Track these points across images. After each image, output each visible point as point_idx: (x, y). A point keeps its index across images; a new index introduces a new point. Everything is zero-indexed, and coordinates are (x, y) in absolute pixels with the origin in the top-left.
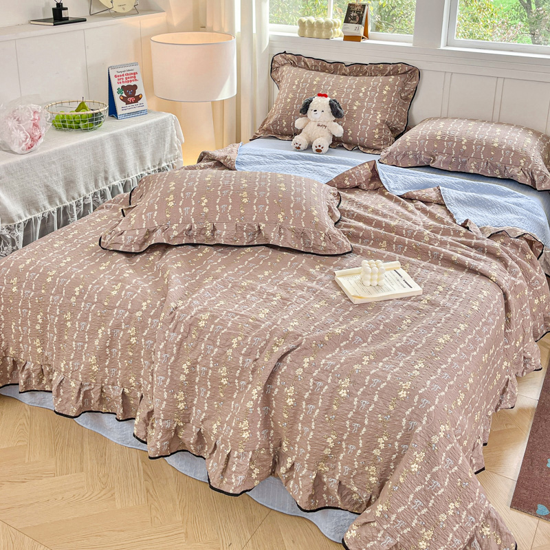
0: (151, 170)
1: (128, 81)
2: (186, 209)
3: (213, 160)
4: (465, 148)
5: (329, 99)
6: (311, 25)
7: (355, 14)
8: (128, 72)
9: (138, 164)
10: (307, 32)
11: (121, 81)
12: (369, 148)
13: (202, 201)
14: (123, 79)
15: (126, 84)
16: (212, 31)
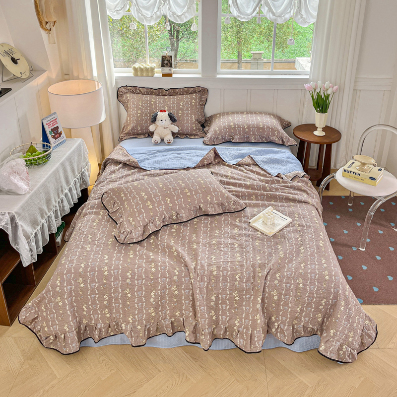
1: (54, 125)
2: (160, 207)
3: (121, 163)
4: (247, 130)
5: (167, 113)
6: (141, 70)
7: (167, 62)
8: (52, 120)
9: (72, 175)
10: (139, 74)
12: (191, 135)
13: (167, 201)
14: (50, 125)
15: (53, 128)
16: (78, 78)
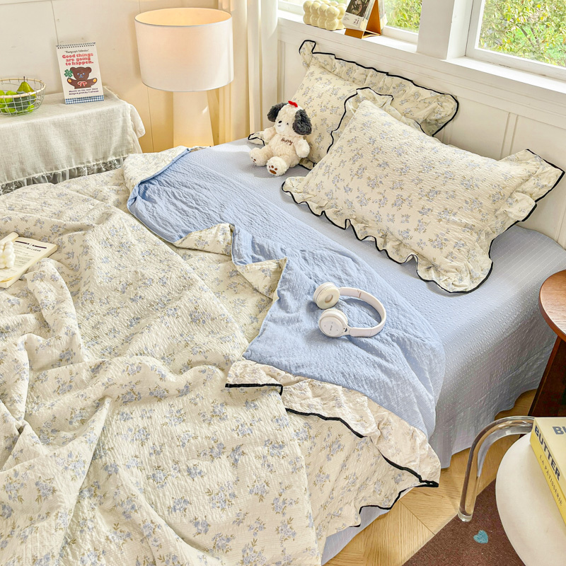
0: (92, 164)
1: (80, 63)
5: (297, 109)
7: (360, 2)
8: (81, 53)
9: (73, 156)
10: (311, 19)
11: (71, 62)
14: (73, 60)
15: (76, 66)
